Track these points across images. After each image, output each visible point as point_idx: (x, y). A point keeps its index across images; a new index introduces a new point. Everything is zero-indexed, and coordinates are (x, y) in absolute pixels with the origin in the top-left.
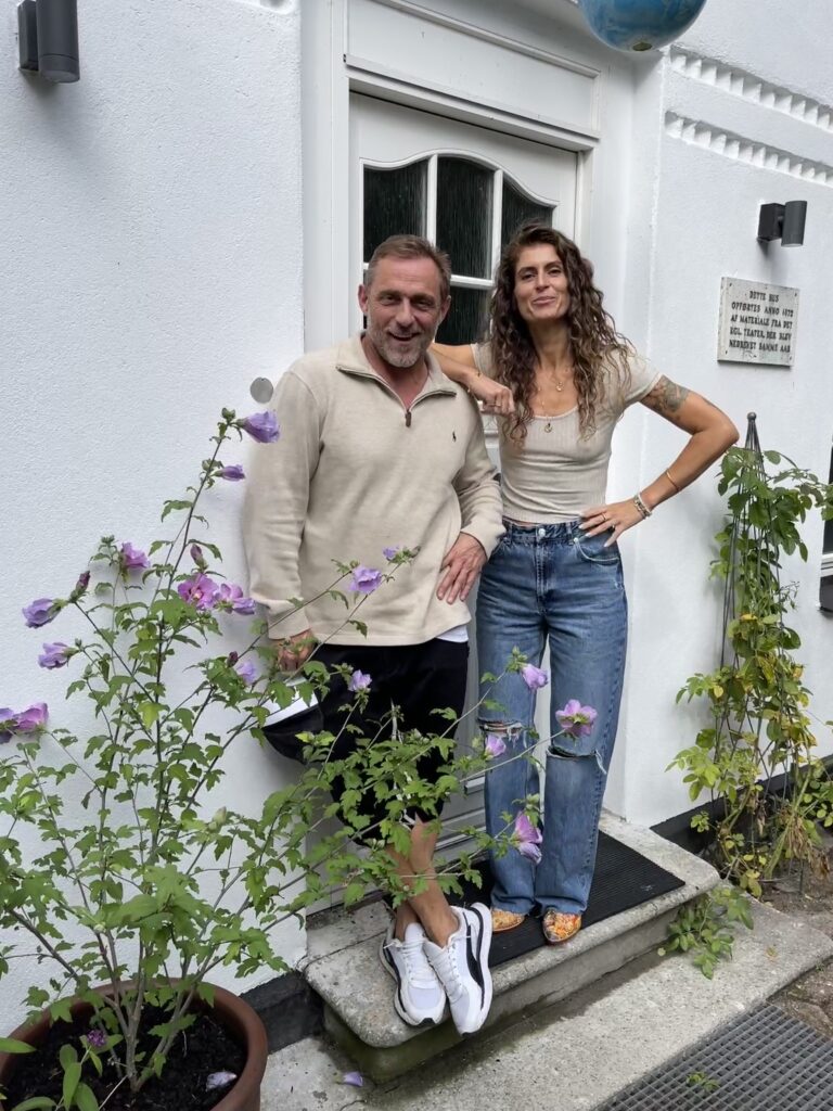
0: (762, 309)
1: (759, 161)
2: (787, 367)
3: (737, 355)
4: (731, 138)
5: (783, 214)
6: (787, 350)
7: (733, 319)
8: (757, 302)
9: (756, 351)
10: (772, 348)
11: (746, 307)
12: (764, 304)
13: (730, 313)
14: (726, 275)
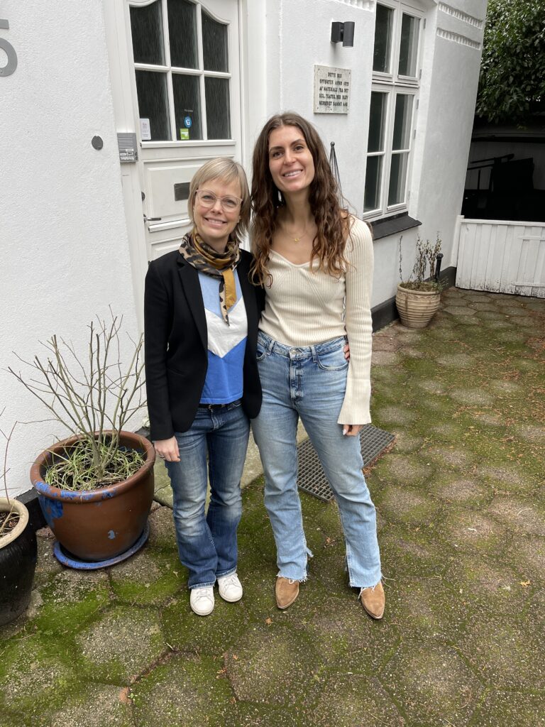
0: (334, 82)
2: (345, 115)
3: (323, 109)
5: (343, 28)
6: (346, 105)
7: (321, 89)
8: (332, 78)
9: (332, 106)
10: (339, 104)
11: (327, 82)
12: (335, 79)
13: (320, 85)
14: (317, 64)
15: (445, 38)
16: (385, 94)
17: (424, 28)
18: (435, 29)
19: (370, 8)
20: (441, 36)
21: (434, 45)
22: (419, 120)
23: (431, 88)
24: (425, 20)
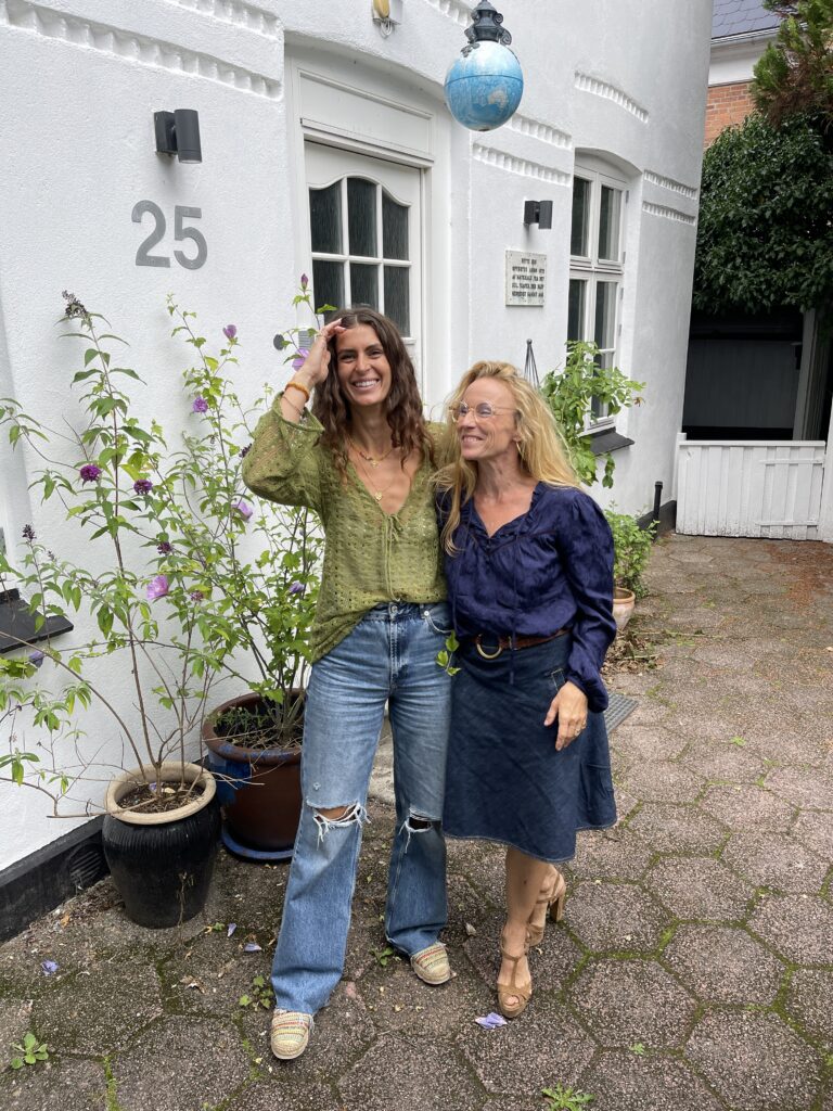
0: (528, 270)
1: (522, 172)
2: (542, 306)
3: (516, 301)
4: (507, 157)
5: (538, 208)
6: (541, 295)
7: (514, 278)
8: (526, 265)
9: (526, 297)
10: (533, 295)
11: (520, 269)
12: (529, 266)
13: (512, 273)
14: (509, 249)
15: (652, 213)
16: (584, 282)
17: (627, 201)
18: (641, 203)
19: (566, 182)
20: (648, 211)
21: (639, 223)
22: (625, 313)
23: (639, 273)
24: (628, 192)
